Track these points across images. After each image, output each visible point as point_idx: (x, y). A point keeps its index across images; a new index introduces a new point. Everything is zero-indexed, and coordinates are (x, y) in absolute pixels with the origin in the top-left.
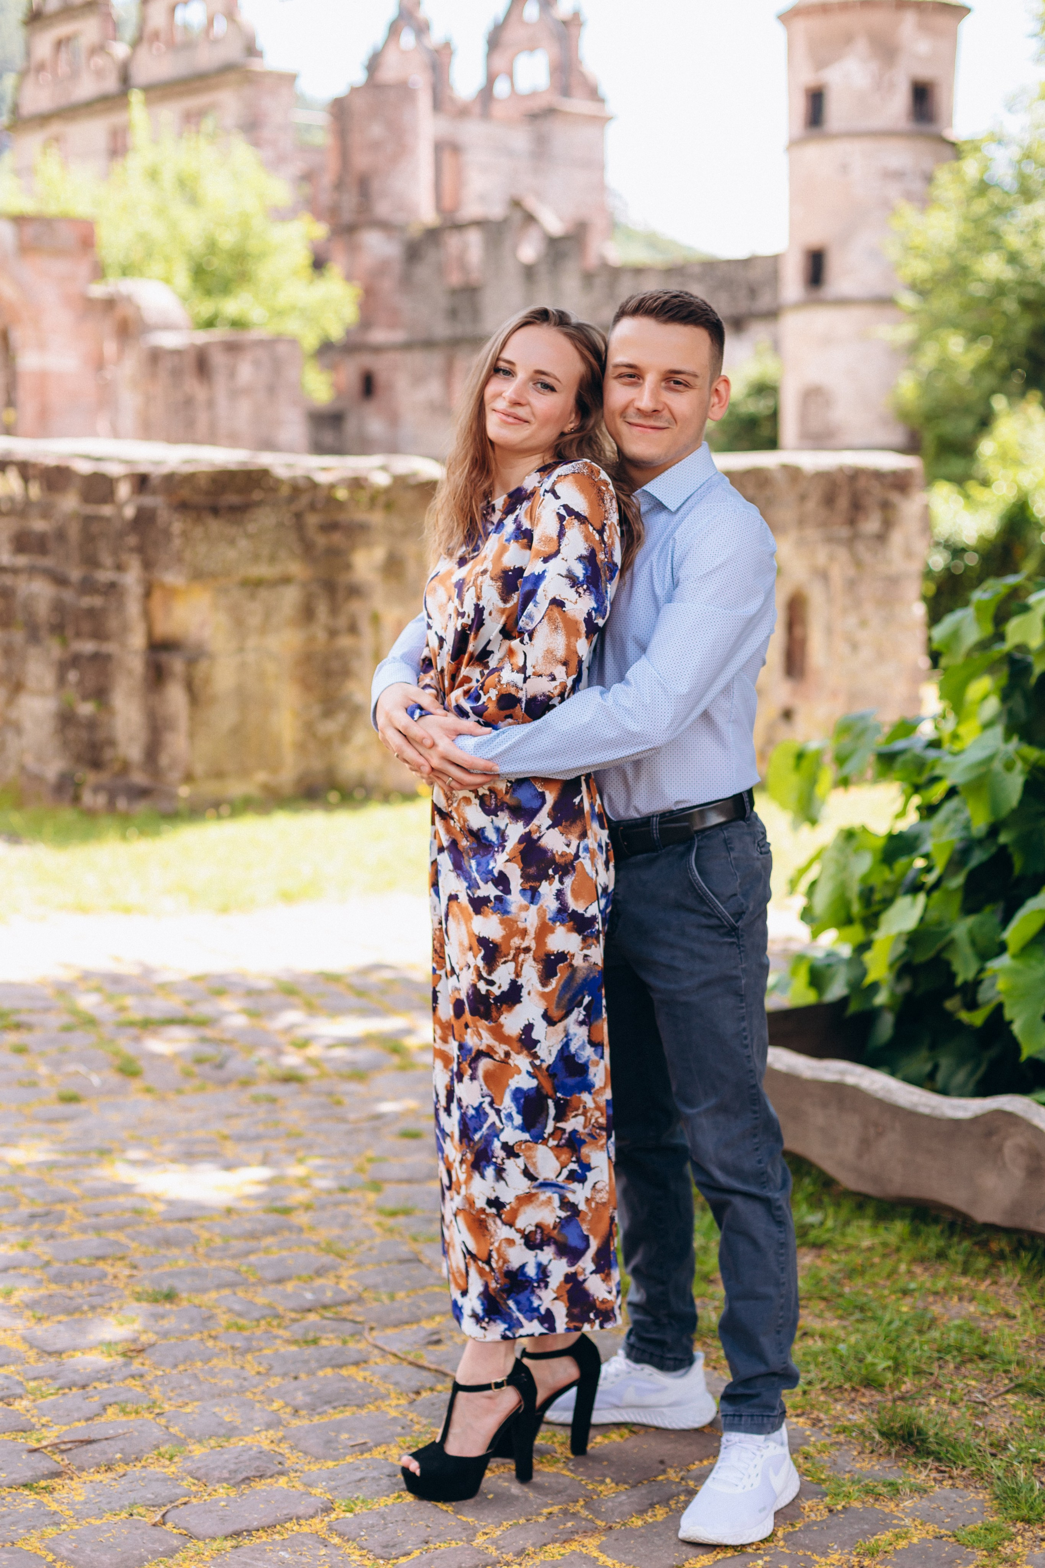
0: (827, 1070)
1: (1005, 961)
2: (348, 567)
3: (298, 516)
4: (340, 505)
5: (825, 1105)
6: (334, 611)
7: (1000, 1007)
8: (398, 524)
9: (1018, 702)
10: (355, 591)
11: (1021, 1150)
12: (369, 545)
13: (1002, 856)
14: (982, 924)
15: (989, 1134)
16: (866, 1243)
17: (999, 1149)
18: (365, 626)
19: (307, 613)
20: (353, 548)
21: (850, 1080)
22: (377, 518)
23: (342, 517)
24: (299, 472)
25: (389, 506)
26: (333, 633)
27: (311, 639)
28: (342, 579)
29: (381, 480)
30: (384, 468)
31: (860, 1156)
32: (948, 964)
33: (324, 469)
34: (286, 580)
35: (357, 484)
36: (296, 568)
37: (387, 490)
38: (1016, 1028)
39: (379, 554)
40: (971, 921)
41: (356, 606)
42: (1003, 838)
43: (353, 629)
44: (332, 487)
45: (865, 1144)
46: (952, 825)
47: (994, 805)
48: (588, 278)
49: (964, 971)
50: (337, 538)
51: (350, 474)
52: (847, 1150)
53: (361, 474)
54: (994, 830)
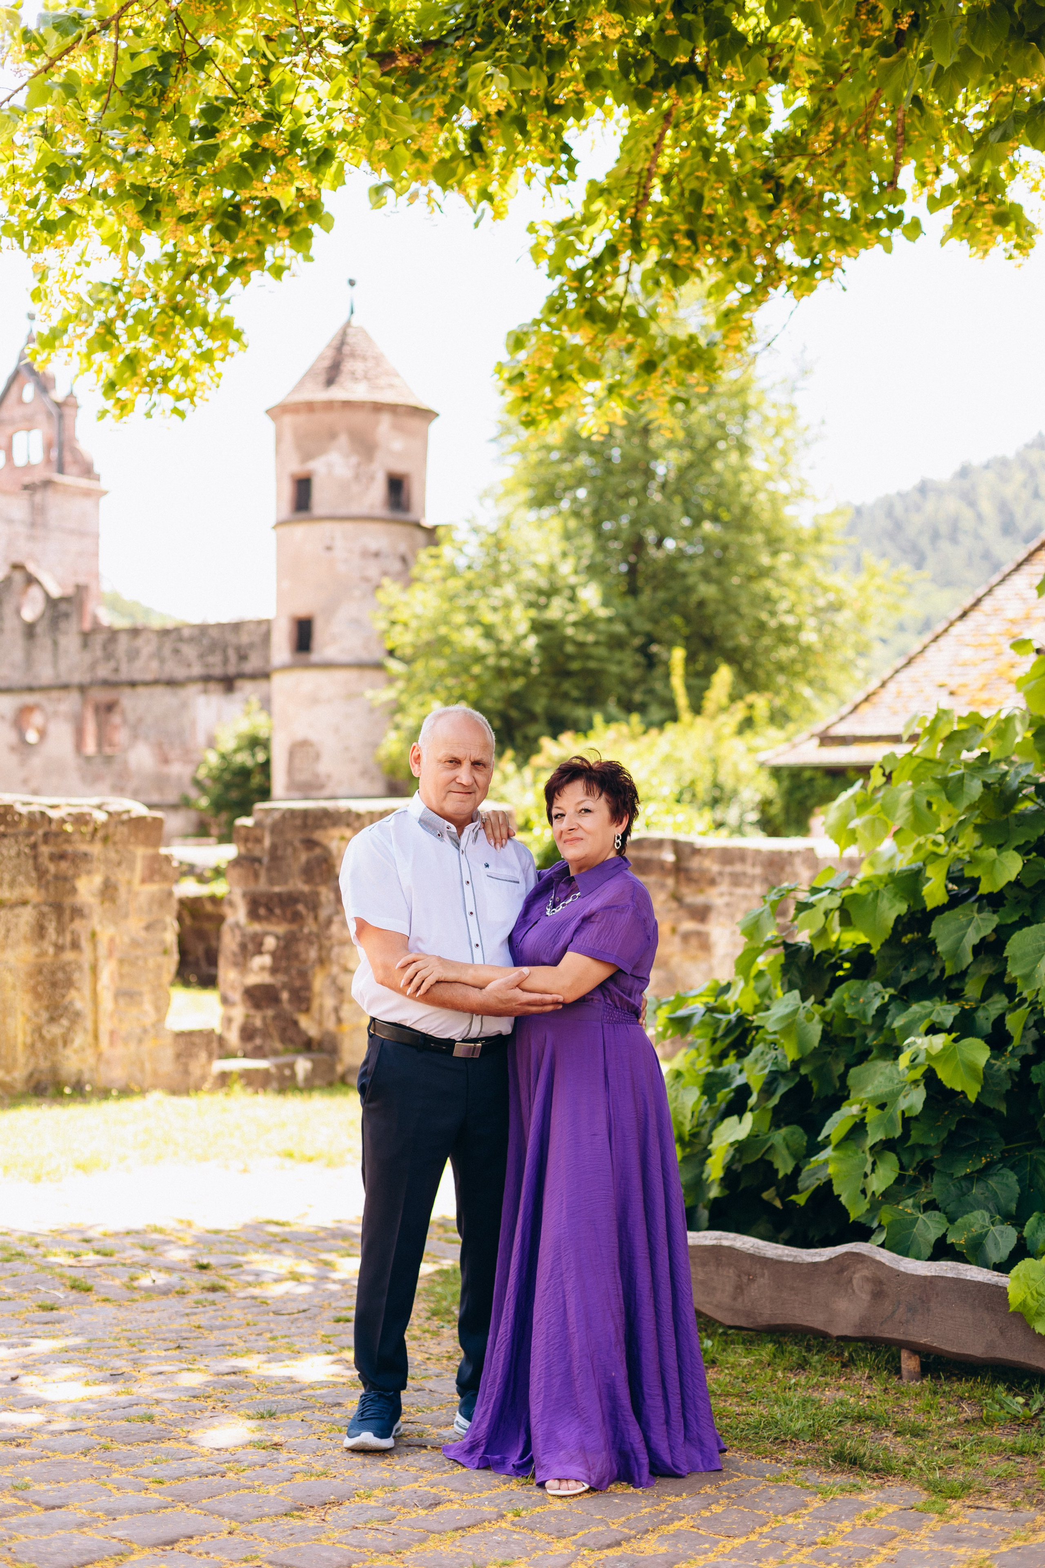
0: (705, 1237)
1: (827, 1153)
2: (74, 891)
3: (34, 847)
4: (68, 838)
5: (704, 1264)
6: (61, 930)
7: (829, 1184)
8: (113, 855)
9: (795, 976)
10: (77, 912)
11: (867, 1279)
12: (89, 873)
13: (804, 1084)
14: (793, 1133)
15: (841, 1270)
16: (745, 1361)
17: (850, 1281)
18: (85, 943)
19: (40, 931)
20: (76, 876)
21: (726, 1243)
22: (96, 849)
23: (69, 848)
24: (35, 808)
25: (105, 839)
26: (59, 948)
27: (42, 954)
28: (68, 901)
29: (100, 817)
30: (99, 807)
31: (735, 1299)
32: (770, 1164)
33: (53, 807)
34: (24, 903)
35: (80, 819)
36: (31, 892)
37: (105, 825)
38: (843, 1199)
39: (97, 880)
40: (784, 1131)
41: (78, 925)
42: (803, 1071)
43: (75, 945)
44: (63, 821)
45: (739, 1289)
46: (761, 1064)
47: (801, 1045)
48: (86, 638)
49: (784, 1166)
50: (64, 865)
51: (74, 811)
52: (724, 1296)
53: (85, 810)
54: (796, 1065)
